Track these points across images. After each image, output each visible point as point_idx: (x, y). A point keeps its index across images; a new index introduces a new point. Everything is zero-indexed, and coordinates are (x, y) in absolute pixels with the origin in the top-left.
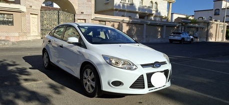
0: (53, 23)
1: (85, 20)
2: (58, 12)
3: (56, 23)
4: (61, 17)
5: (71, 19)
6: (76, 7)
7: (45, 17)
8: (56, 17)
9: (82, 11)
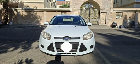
0: (86, 16)
1: (106, 12)
2: (90, 9)
3: (88, 16)
4: (91, 12)
5: (97, 13)
6: (100, 5)
7: (82, 13)
8: (88, 12)
9: (105, 7)
